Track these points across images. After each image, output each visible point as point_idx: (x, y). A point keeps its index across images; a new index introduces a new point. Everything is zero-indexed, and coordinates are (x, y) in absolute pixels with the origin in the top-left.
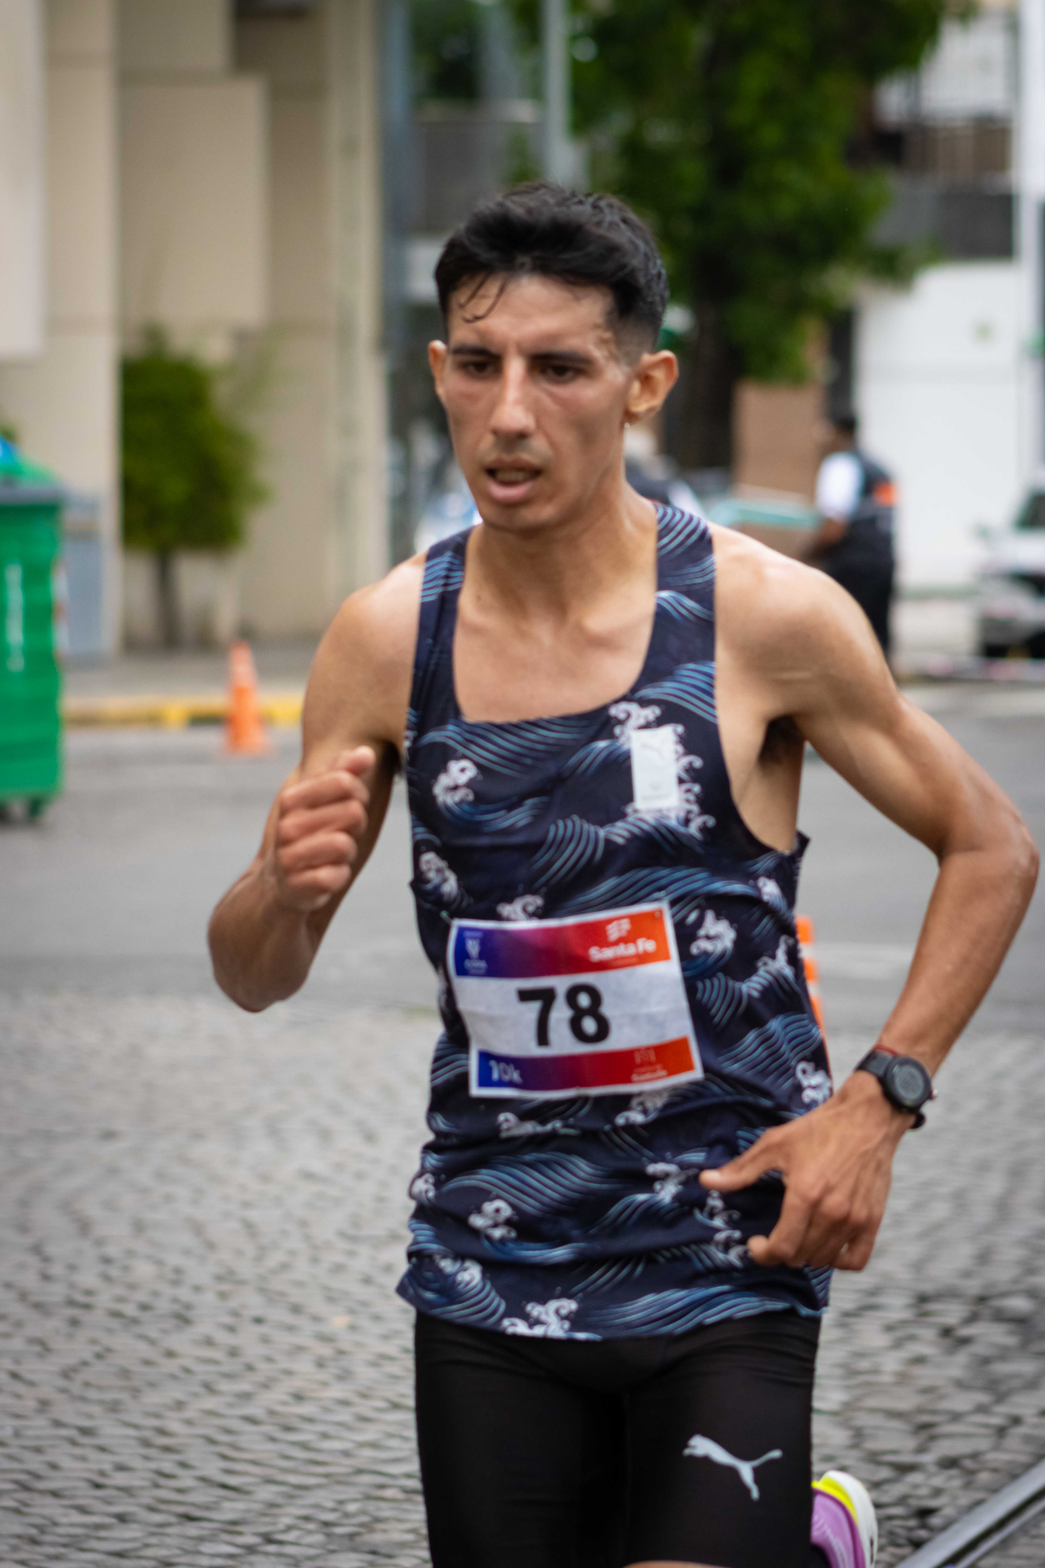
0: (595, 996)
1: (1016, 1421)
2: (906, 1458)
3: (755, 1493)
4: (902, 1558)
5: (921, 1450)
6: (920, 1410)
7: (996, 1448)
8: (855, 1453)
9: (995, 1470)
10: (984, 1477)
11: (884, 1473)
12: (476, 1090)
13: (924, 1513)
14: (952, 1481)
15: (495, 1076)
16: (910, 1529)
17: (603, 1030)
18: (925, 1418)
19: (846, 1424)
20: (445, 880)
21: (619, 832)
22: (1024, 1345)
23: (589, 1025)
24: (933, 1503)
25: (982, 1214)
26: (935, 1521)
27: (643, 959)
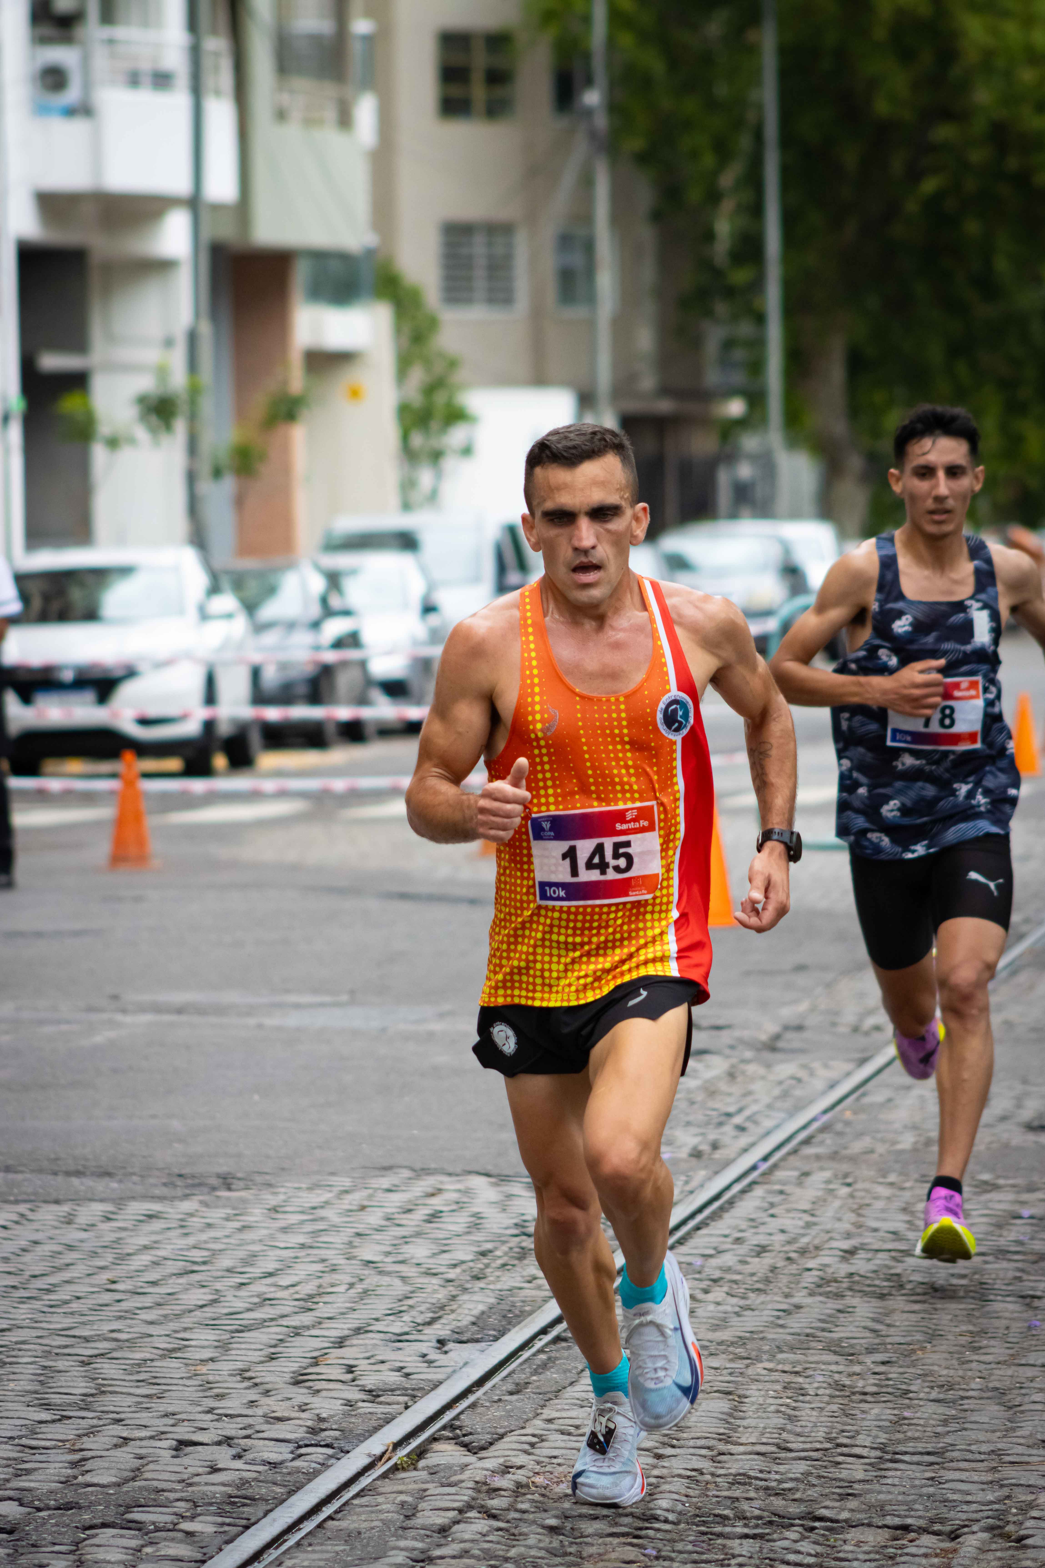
0: (952, 710)
3: (996, 893)
12: (889, 743)
15: (898, 738)
17: (952, 723)
20: (890, 660)
21: (968, 648)
22: (12, 1558)
23: (947, 722)
27: (972, 697)
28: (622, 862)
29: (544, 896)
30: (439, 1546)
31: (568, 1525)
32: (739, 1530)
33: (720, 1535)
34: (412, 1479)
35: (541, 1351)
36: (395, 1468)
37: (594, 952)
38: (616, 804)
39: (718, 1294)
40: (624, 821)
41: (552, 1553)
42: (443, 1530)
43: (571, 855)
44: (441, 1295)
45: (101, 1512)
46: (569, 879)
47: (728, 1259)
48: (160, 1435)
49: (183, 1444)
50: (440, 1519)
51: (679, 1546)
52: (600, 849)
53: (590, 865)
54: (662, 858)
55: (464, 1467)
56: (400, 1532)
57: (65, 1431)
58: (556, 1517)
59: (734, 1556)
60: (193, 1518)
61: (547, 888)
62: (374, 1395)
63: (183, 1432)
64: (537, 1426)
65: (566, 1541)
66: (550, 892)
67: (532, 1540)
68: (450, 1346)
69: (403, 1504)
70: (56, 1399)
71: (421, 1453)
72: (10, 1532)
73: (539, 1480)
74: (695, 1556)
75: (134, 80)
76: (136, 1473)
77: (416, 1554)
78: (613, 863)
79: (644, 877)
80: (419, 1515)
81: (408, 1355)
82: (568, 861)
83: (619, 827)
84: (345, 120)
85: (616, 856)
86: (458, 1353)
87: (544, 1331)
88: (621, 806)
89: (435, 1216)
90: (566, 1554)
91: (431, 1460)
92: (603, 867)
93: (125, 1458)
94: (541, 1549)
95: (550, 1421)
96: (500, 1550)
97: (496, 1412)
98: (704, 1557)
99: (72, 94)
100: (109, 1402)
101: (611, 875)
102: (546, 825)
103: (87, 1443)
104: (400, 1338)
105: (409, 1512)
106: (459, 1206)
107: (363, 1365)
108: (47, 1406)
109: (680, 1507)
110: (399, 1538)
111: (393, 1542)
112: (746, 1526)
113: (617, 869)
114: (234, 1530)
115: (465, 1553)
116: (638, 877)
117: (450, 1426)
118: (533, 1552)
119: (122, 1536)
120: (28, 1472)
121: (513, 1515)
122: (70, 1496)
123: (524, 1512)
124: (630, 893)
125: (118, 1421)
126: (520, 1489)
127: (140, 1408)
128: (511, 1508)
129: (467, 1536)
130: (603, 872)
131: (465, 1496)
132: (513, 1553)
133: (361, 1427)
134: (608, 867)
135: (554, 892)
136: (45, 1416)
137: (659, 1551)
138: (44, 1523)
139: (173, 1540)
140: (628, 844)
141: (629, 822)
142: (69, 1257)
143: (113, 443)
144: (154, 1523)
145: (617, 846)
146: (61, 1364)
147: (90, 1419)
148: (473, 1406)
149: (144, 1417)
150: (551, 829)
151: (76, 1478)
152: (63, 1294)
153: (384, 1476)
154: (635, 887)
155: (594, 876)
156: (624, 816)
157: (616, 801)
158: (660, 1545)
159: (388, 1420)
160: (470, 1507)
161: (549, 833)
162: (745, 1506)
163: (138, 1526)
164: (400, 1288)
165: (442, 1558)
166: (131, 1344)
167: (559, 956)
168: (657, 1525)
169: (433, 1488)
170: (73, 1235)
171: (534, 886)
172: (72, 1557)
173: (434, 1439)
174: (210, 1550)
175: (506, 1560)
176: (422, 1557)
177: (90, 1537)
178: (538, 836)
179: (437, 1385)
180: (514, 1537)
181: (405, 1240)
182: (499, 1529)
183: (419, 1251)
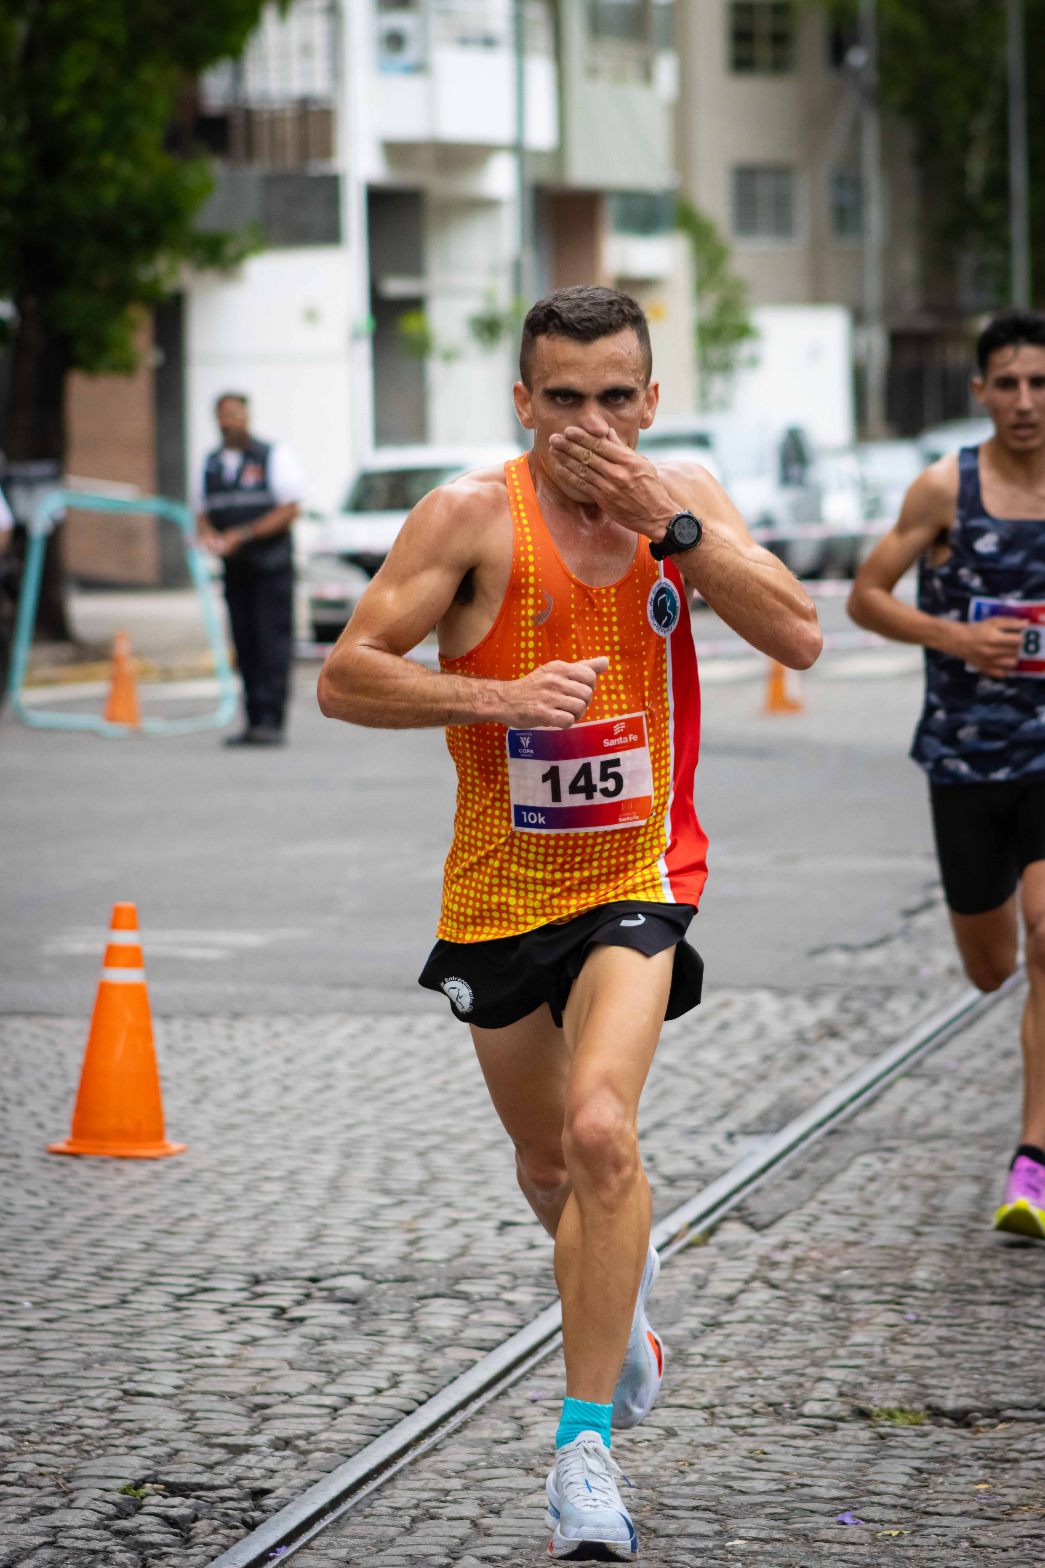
1: (350, 1400)
2: (241, 1440)
4: (237, 1540)
5: (254, 1431)
6: (254, 1392)
7: (330, 1428)
8: (188, 1435)
9: (329, 1450)
10: (317, 1456)
11: (219, 1455)
13: (259, 1494)
14: (286, 1461)
16: (244, 1510)
18: (259, 1400)
19: (178, 1408)
22: (356, 1325)
24: (266, 1484)
25: (314, 1195)
26: (269, 1502)
28: (611, 784)
29: (520, 822)
30: (727, 1312)
31: (839, 1294)
32: (988, 1297)
33: (971, 1302)
34: (704, 1254)
35: (817, 1142)
36: (690, 1245)
37: (576, 888)
38: (602, 718)
39: (970, 1092)
40: (612, 736)
41: (825, 1318)
42: (731, 1299)
43: (552, 776)
44: (729, 1094)
45: (434, 1284)
46: (549, 804)
47: (979, 1062)
48: (484, 1218)
49: (505, 1225)
50: (728, 1289)
51: (935, 1312)
52: (586, 770)
53: (574, 789)
54: (655, 779)
55: (749, 1244)
56: (693, 1301)
57: (403, 1214)
58: (829, 1286)
59: (983, 1321)
60: (513, 1289)
61: (524, 813)
62: (671, 1181)
63: (506, 1215)
64: (813, 1207)
65: (838, 1307)
66: (527, 817)
67: (808, 1307)
68: (739, 1138)
69: (696, 1277)
70: (394, 1185)
71: (711, 1231)
72: (354, 1302)
73: (815, 1254)
74: (949, 1321)
75: (464, 41)
76: (464, 1251)
77: (707, 1320)
78: (600, 785)
79: (635, 801)
80: (710, 1285)
81: (701, 1147)
82: (549, 783)
83: (607, 743)
84: (647, 75)
85: (604, 777)
86: (745, 1144)
87: (820, 1125)
88: (608, 719)
89: (724, 1026)
90: (837, 1319)
91: (722, 1237)
92: (589, 790)
93: (455, 1237)
94: (815, 1314)
95: (824, 1203)
96: (780, 1316)
97: (777, 1196)
98: (957, 1321)
99: (410, 54)
100: (441, 1189)
101: (599, 799)
102: (526, 741)
103: (422, 1224)
104: (694, 1132)
105: (702, 1284)
106: (746, 1017)
107: (661, 1155)
108: (387, 1192)
109: (935, 1278)
110: (692, 1305)
111: (687, 1309)
112: (993, 1294)
113: (605, 792)
114: (547, 1299)
115: (749, 1319)
116: (628, 801)
117: (738, 1208)
118: (810, 1318)
119: (451, 1305)
120: (370, 1250)
121: (791, 1285)
122: (406, 1271)
123: (800, 1282)
124: (620, 820)
125: (448, 1205)
126: (798, 1262)
127: (468, 1193)
128: (791, 1279)
129: (751, 1303)
130: (590, 797)
131: (749, 1268)
132: (791, 1318)
133: (659, 1208)
134: (595, 791)
135: (532, 818)
136: (385, 1200)
137: (918, 1316)
138: (384, 1293)
139: (495, 1308)
140: (616, 763)
141: (617, 737)
142: (408, 1062)
143: (449, 356)
144: (479, 1294)
145: (605, 765)
146: (399, 1155)
147: (424, 1203)
148: (758, 1191)
149: (471, 1202)
150: (530, 747)
151: (411, 1254)
152: (402, 1095)
153: (681, 1252)
154: (625, 812)
155: (580, 800)
156: (612, 731)
157: (602, 714)
158: (918, 1311)
159: (683, 1203)
160: (754, 1278)
161: (528, 751)
162: (992, 1277)
163: (465, 1296)
164: (693, 1088)
165: (729, 1322)
166: (460, 1138)
167: (535, 892)
168: (916, 1294)
169: (722, 1262)
170: (411, 1043)
171: (508, 811)
172: (408, 1324)
173: (724, 1219)
174: (527, 1317)
175: (785, 1324)
176: (711, 1322)
177: (424, 1306)
178: (515, 754)
179: (724, 1172)
180: (791, 1304)
181: (700, 1046)
182: (779, 1298)
183: (712, 1056)
